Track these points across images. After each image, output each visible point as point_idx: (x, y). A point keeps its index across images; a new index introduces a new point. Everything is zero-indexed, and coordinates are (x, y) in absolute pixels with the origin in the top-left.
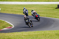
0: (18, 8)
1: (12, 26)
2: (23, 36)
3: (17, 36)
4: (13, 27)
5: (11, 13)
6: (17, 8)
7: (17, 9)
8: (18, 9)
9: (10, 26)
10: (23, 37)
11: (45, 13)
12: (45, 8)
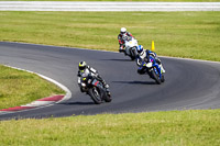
0: (88, 25)
1: (64, 92)
2: (103, 128)
3: (83, 129)
4: (68, 96)
5: (61, 44)
6: (84, 25)
7: (82, 29)
8: (87, 29)
9: (56, 91)
10: (103, 132)
11: (185, 45)
12: (188, 26)
